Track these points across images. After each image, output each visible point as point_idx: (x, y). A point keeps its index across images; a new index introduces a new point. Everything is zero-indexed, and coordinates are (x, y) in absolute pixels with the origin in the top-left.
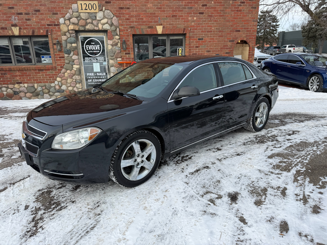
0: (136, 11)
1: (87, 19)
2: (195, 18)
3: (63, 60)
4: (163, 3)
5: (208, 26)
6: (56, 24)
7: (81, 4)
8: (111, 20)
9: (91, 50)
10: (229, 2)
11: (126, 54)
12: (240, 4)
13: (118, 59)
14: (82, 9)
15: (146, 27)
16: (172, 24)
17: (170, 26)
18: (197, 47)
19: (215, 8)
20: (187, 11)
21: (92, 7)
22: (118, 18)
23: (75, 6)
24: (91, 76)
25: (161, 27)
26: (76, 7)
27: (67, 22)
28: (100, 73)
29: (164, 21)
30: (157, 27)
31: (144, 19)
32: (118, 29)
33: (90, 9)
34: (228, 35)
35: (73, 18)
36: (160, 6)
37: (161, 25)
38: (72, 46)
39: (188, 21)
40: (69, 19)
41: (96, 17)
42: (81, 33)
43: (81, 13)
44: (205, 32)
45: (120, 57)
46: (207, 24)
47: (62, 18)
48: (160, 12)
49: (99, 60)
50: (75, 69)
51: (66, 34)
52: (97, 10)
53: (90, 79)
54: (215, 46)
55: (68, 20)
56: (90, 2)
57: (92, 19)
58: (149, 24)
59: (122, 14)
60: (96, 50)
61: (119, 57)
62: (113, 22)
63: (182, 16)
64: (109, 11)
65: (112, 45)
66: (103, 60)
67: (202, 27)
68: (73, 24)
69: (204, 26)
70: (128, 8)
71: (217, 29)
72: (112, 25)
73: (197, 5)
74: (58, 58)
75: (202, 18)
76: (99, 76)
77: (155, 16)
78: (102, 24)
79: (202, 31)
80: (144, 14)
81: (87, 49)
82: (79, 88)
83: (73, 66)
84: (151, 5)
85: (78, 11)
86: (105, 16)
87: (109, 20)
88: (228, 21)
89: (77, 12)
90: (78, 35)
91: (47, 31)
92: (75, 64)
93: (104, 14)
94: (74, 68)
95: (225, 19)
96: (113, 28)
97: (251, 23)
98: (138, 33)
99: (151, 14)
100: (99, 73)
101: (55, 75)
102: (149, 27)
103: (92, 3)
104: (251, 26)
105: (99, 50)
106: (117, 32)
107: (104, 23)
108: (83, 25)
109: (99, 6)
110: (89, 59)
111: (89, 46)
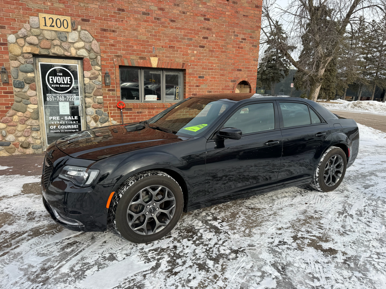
0: (124, 36)
1: (53, 40)
2: (195, 52)
3: (10, 96)
4: (159, 30)
5: (209, 63)
6: (2, 42)
7: (45, 18)
8: (89, 44)
9: (57, 83)
10: (231, 37)
11: (109, 90)
12: (241, 40)
13: (98, 97)
15: (137, 57)
16: (169, 57)
17: (166, 59)
18: (197, 86)
19: (217, 42)
20: (187, 43)
21: (62, 24)
22: (99, 43)
23: (35, 19)
24: (55, 121)
25: (156, 59)
26: (37, 21)
27: (21, 41)
29: (159, 52)
30: (151, 58)
31: (135, 48)
33: (59, 26)
34: (230, 74)
35: (31, 37)
36: (155, 32)
37: (156, 56)
38: (27, 76)
39: (187, 54)
40: (24, 37)
41: (66, 37)
42: (41, 59)
43: (44, 31)
44: (206, 69)
46: (208, 59)
47: (12, 35)
48: (154, 40)
49: (69, 98)
50: (32, 111)
51: (17, 58)
52: (69, 29)
53: (53, 125)
54: (217, 86)
55: (21, 37)
56: (59, 17)
57: (62, 40)
58: (141, 54)
59: (104, 37)
60: (64, 84)
61: (99, 94)
62: (93, 48)
63: (181, 48)
64: (87, 32)
65: (90, 79)
67: (203, 62)
68: (31, 44)
69: (204, 62)
70: (114, 31)
71: (218, 66)
72: (89, 51)
73: (198, 37)
74: (3, 94)
75: (203, 53)
76: (68, 120)
77: (148, 45)
78: (76, 49)
79: (203, 68)
80: (135, 40)
81: (51, 82)
82: (36, 139)
83: (29, 106)
84: (144, 30)
85: (39, 27)
86: (80, 38)
87: (86, 44)
88: (230, 58)
89: (37, 28)
90: (37, 61)
92: (31, 103)
93: (79, 36)
94: (28, 109)
95: (227, 55)
96: (92, 55)
97: (252, 62)
98: (126, 64)
99: (143, 41)
100: (68, 116)
102: (141, 58)
103: (62, 18)
104: (252, 66)
105: (69, 84)
106: (97, 61)
107: (78, 47)
108: (46, 47)
109: (72, 24)
110: (53, 97)
111: (53, 77)
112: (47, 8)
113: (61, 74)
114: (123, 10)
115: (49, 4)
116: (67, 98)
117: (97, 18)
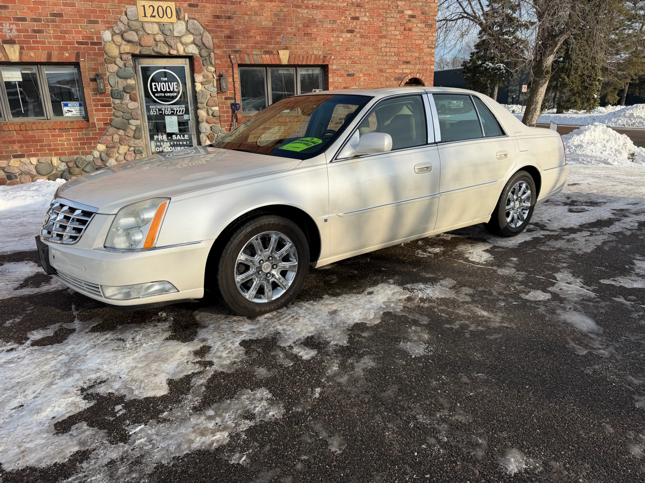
0: (243, 23)
1: (155, 35)
3: (108, 110)
6: (96, 41)
7: (144, 6)
8: (200, 37)
9: (161, 92)
11: (226, 99)
13: (213, 108)
14: (145, 16)
15: (261, 52)
16: (305, 48)
17: (300, 52)
18: (345, 88)
22: (212, 35)
23: (133, 9)
25: (287, 52)
26: (135, 11)
27: (118, 39)
28: (178, 136)
29: (291, 43)
30: (279, 52)
31: (258, 38)
32: (212, 55)
33: (161, 15)
35: (129, 32)
38: (126, 83)
40: (122, 34)
41: (172, 31)
42: (142, 60)
43: (144, 23)
45: (217, 104)
47: (107, 31)
49: (177, 111)
50: (134, 128)
51: (115, 60)
52: (174, 19)
53: (159, 146)
55: (118, 34)
56: (161, 3)
57: (165, 35)
58: (266, 47)
59: (218, 27)
60: (170, 92)
61: (213, 104)
62: (204, 42)
64: (195, 22)
65: (203, 84)
66: (183, 111)
68: (129, 42)
70: (229, 18)
72: (201, 46)
74: (100, 107)
76: (176, 140)
77: (276, 34)
78: (183, 45)
80: (258, 28)
81: (154, 90)
83: (130, 121)
84: (269, 13)
85: (138, 19)
86: (188, 30)
87: (196, 37)
89: (135, 20)
90: (137, 63)
91: (78, 55)
92: (132, 118)
93: (187, 27)
94: (130, 126)
96: (204, 52)
98: (247, 61)
99: (269, 29)
100: (176, 134)
101: (92, 139)
102: (267, 53)
103: (164, 5)
105: (176, 92)
106: (211, 59)
107: (186, 42)
109: (177, 12)
110: (157, 110)
111: (157, 84)
116: (174, 111)
117: (208, 1)
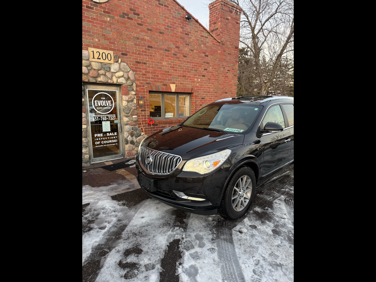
0: (152, 67)
1: (99, 70)
2: (199, 80)
4: (176, 63)
5: (208, 88)
7: (93, 51)
8: (127, 73)
9: (101, 106)
10: (221, 69)
11: (142, 111)
12: (227, 71)
13: (134, 117)
14: (94, 58)
15: (161, 84)
16: (183, 84)
17: (181, 85)
18: (201, 105)
19: (212, 73)
20: (194, 73)
21: (107, 57)
22: (134, 73)
23: (86, 52)
24: (99, 137)
25: (174, 85)
26: (87, 54)
28: (111, 133)
29: (176, 80)
30: (170, 85)
31: (160, 77)
32: (134, 85)
33: (104, 58)
34: (221, 96)
36: (173, 64)
37: (174, 83)
39: (194, 82)
41: (110, 68)
42: (89, 86)
43: (93, 63)
44: (206, 92)
45: (136, 114)
46: (207, 85)
48: (173, 71)
49: (110, 118)
52: (112, 61)
53: (98, 141)
56: (105, 51)
57: (106, 71)
58: (164, 82)
59: (138, 68)
60: (107, 106)
61: (134, 114)
62: (130, 76)
63: (190, 77)
64: (125, 64)
65: (128, 102)
66: (114, 118)
69: (205, 87)
70: (145, 63)
71: (213, 90)
72: (128, 79)
73: (201, 68)
75: (204, 81)
76: (109, 136)
77: (169, 75)
78: (117, 77)
79: (204, 91)
80: (160, 71)
81: (96, 105)
82: (86, 154)
84: (166, 63)
85: (89, 59)
86: (121, 69)
87: (125, 74)
88: (220, 84)
89: (87, 60)
90: (85, 88)
93: (120, 67)
95: (218, 82)
96: (129, 82)
97: (233, 87)
98: (154, 89)
99: (165, 72)
100: (109, 132)
102: (164, 85)
103: (107, 52)
105: (110, 106)
106: (133, 87)
107: (119, 76)
108: (94, 76)
109: (114, 57)
110: (97, 117)
111: (98, 101)
112: (95, 43)
113: (104, 98)
114: (151, 47)
115: (97, 40)
116: (109, 118)
117: (132, 53)
